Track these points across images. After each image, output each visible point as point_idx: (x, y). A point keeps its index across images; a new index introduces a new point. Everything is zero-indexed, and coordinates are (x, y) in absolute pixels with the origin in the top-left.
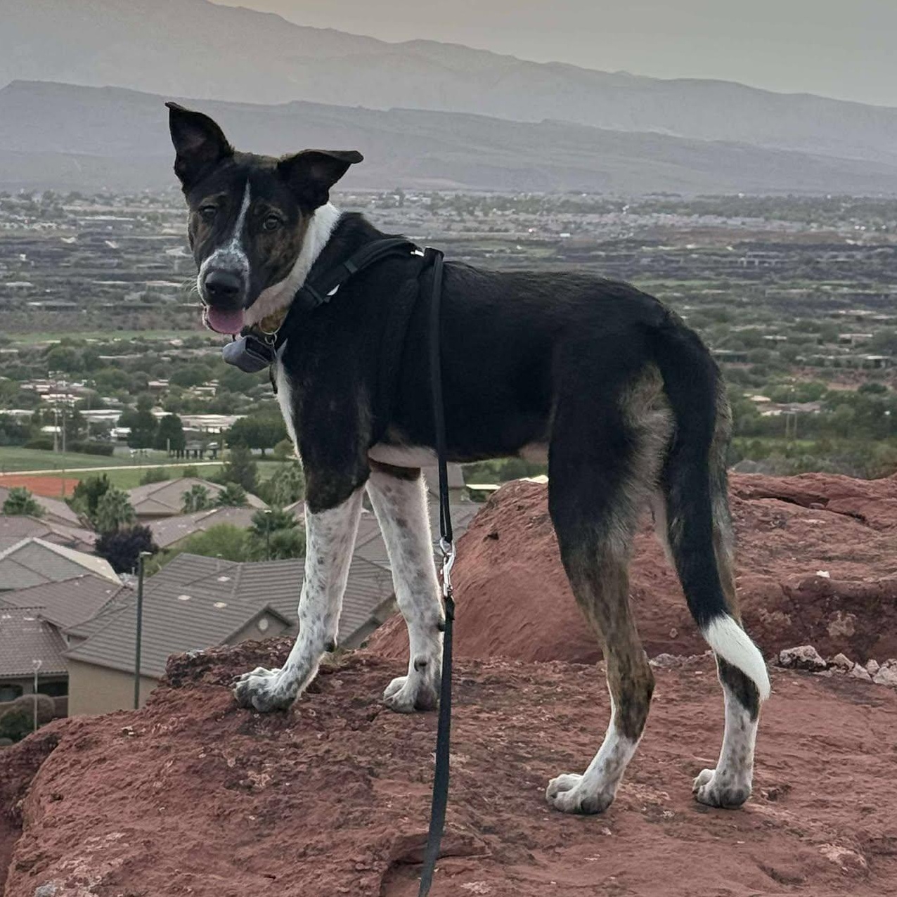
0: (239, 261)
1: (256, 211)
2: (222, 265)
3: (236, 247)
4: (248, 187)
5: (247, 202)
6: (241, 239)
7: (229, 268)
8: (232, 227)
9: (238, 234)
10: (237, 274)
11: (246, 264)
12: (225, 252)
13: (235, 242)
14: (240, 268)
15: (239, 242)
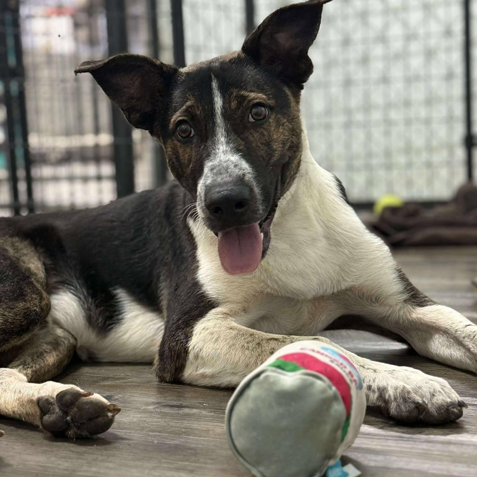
0: (236, 165)
3: (225, 152)
4: (215, 85)
5: (218, 102)
6: (228, 143)
10: (241, 180)
11: (245, 165)
12: (216, 162)
14: (241, 172)
15: (227, 146)
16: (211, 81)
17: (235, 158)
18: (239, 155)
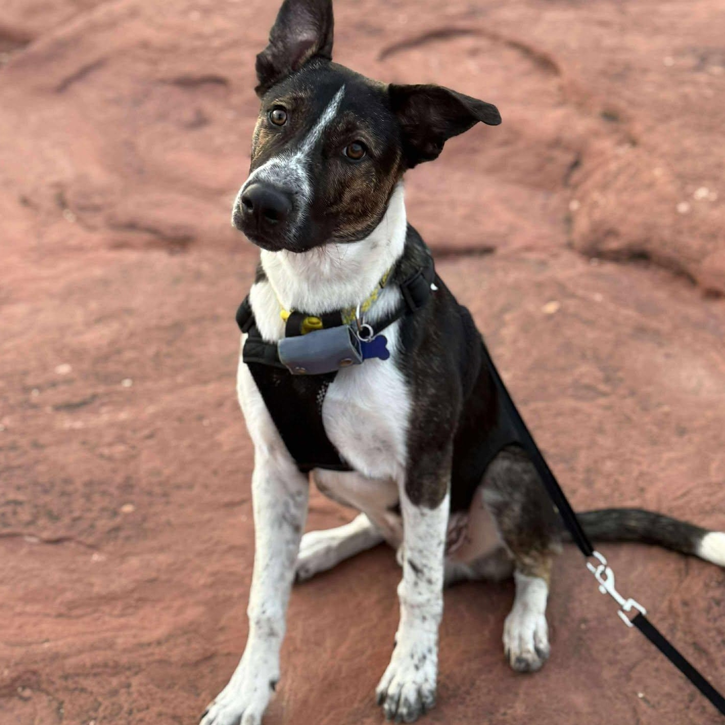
0: (298, 180)
1: (341, 127)
2: (272, 179)
3: (299, 161)
4: (339, 96)
5: (330, 113)
6: (308, 155)
7: (280, 184)
8: (303, 137)
9: (306, 148)
10: (290, 194)
11: (306, 188)
12: (283, 163)
13: (299, 155)
14: (296, 189)
15: (305, 157)
16: (337, 90)
17: (302, 173)
18: (308, 175)
